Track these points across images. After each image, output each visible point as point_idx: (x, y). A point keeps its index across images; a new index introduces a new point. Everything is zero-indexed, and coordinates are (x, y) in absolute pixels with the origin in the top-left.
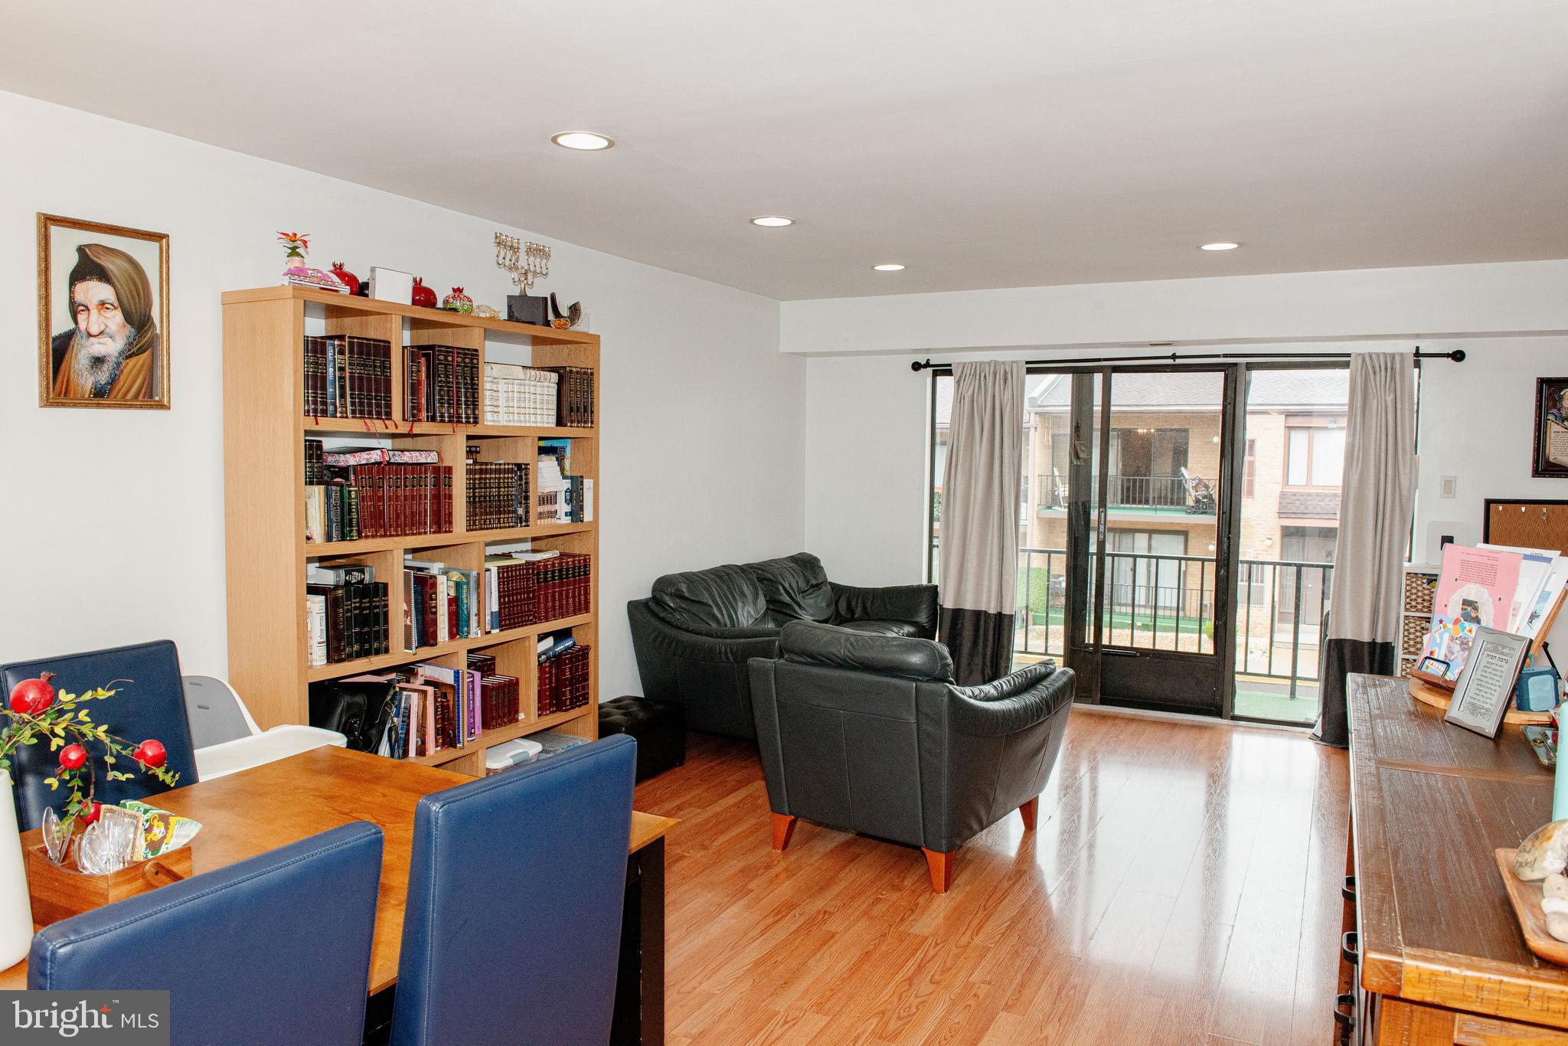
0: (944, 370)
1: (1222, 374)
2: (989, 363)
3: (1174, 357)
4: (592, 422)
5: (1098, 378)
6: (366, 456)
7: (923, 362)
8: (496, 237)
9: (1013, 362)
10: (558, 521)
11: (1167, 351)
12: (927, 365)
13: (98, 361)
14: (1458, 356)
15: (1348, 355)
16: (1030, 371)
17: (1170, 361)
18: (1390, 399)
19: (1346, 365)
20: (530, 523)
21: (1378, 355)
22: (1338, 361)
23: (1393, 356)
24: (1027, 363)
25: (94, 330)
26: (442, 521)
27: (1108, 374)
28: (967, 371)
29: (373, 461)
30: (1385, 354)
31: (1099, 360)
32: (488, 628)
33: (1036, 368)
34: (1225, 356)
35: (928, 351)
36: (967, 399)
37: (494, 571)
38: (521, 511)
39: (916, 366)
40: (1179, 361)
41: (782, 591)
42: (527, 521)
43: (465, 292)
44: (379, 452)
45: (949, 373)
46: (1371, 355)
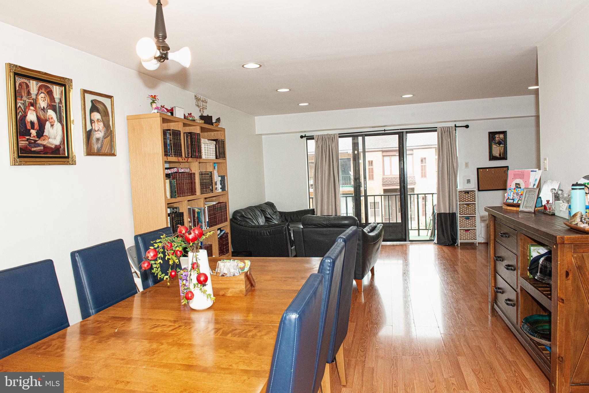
0: (311, 138)
1: (398, 135)
2: (327, 135)
3: (385, 130)
4: (225, 158)
5: (360, 139)
6: (173, 170)
7: (304, 136)
8: (195, 96)
9: (335, 134)
10: (218, 191)
11: (383, 129)
12: (305, 136)
13: (98, 139)
14: (467, 127)
15: (437, 128)
16: (340, 137)
17: (383, 132)
18: (449, 140)
19: (436, 131)
20: (214, 191)
21: (445, 127)
22: (433, 130)
23: (449, 127)
24: (339, 134)
25: (96, 129)
26: (193, 192)
27: (364, 137)
28: (320, 138)
29: (175, 172)
30: (447, 127)
31: (362, 132)
32: (206, 227)
33: (342, 136)
34: (401, 129)
35: (305, 132)
36: (320, 146)
37: (207, 207)
38: (211, 188)
39: (302, 137)
40: (386, 132)
41: (268, 214)
44: (176, 168)
45: (313, 139)
46: (443, 127)
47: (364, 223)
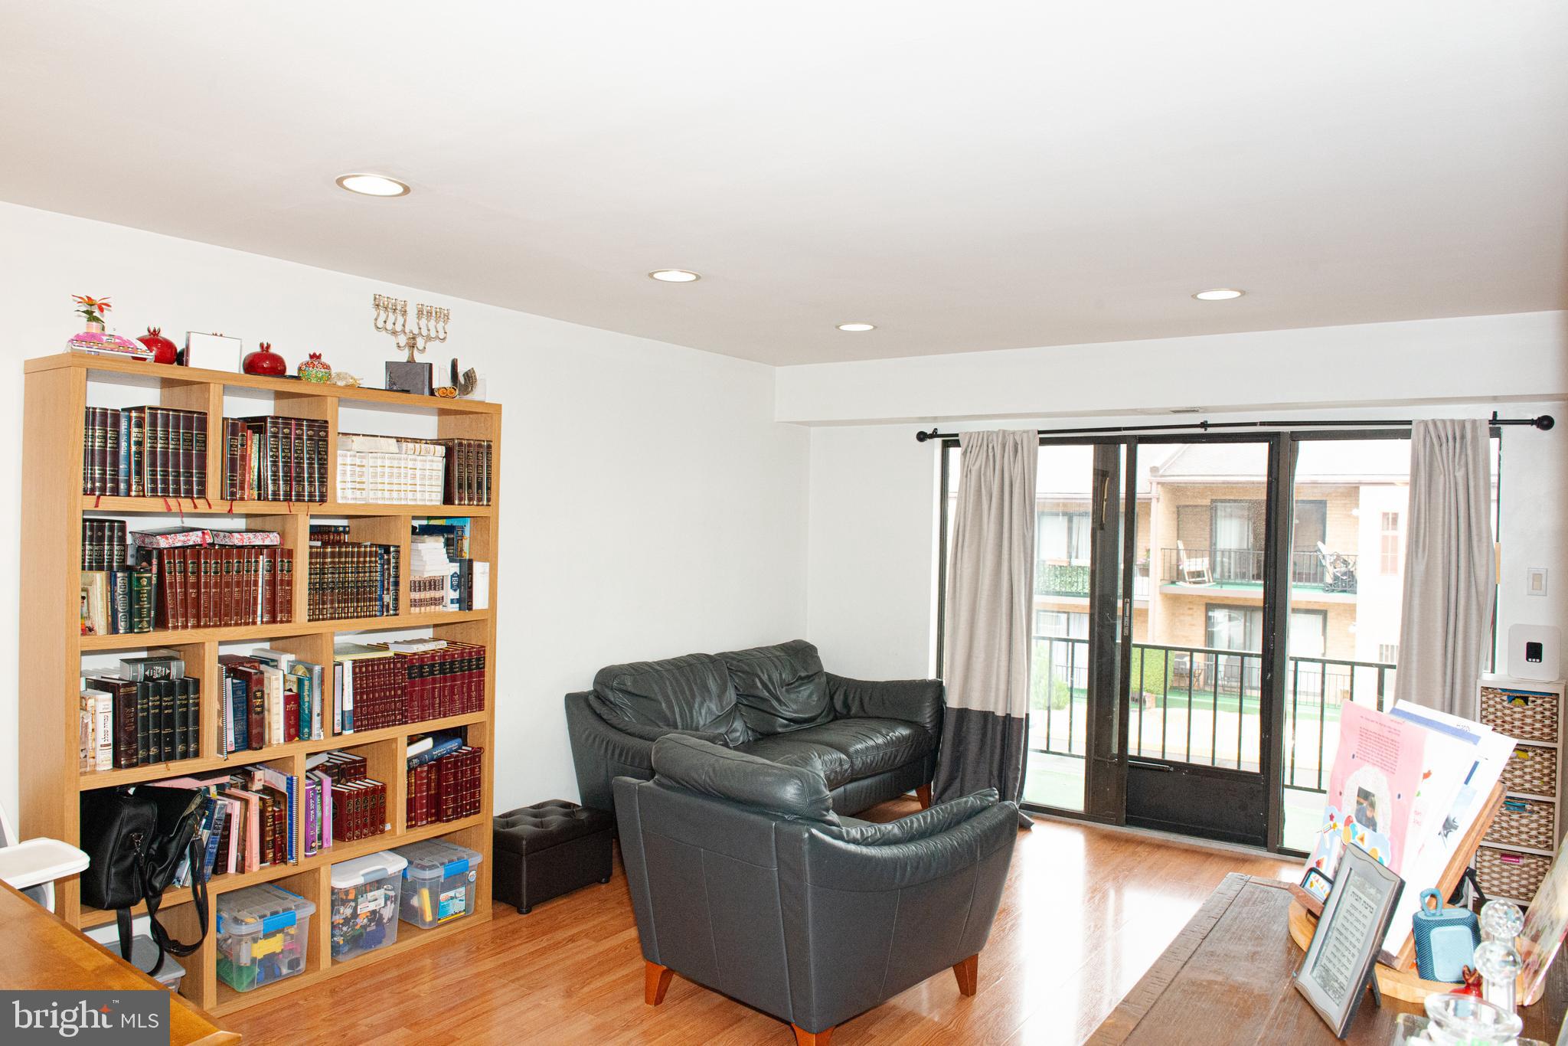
0: (950, 441)
1: (1266, 446)
2: (997, 433)
3: (1204, 425)
4: (489, 500)
5: (1123, 448)
6: (183, 538)
7: (929, 431)
8: (375, 299)
9: (1024, 432)
10: (445, 609)
11: (1197, 419)
12: (934, 435)
14: (1545, 423)
15: (1409, 423)
16: (1043, 442)
17: (1201, 431)
18: (1460, 474)
19: (1406, 435)
20: (400, 611)
21: (1444, 422)
22: (1397, 430)
23: (1463, 423)
24: (1040, 432)
26: (279, 607)
27: (1133, 445)
28: (974, 441)
29: (191, 543)
30: (1453, 421)
31: (1119, 429)
32: (338, 729)
33: (1051, 438)
34: (1263, 424)
35: (935, 419)
36: (973, 473)
37: (348, 667)
38: (388, 598)
39: (922, 437)
40: (1210, 430)
41: (759, 684)
42: (396, 609)
43: (323, 359)
44: (200, 533)
45: (957, 444)
46: (1434, 422)
47: (1112, 758)
